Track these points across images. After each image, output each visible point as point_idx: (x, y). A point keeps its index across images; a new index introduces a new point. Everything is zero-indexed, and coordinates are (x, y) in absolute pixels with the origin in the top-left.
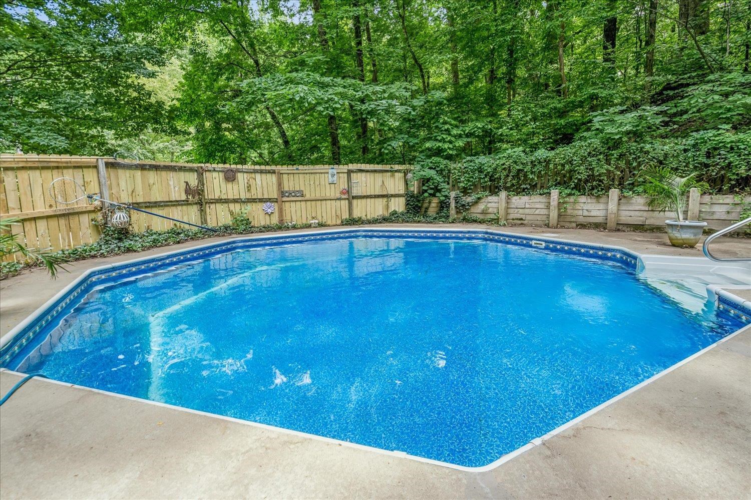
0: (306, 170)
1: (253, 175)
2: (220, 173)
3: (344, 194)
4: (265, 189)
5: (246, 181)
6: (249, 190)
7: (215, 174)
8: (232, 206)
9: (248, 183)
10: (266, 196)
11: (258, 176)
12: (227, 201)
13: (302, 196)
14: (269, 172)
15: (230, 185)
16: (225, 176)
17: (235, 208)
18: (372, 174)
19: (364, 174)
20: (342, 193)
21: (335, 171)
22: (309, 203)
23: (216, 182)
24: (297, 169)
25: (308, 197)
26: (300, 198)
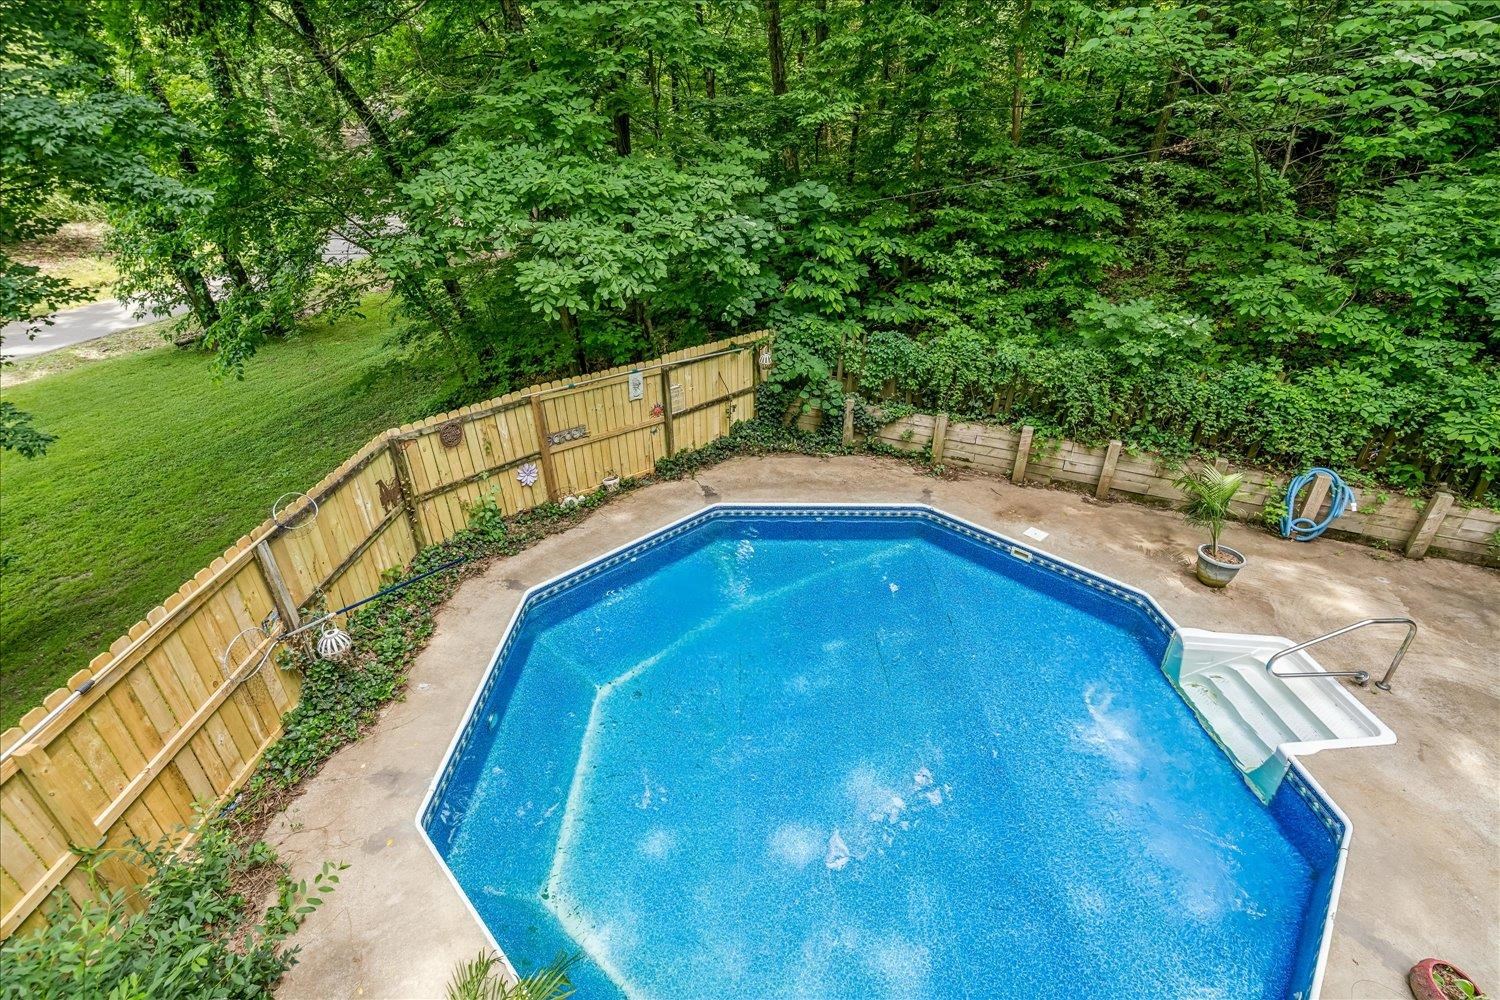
0: (587, 385)
1: (492, 421)
2: (433, 437)
3: (657, 414)
4: (517, 442)
5: (481, 436)
6: (488, 454)
7: (423, 442)
8: (463, 493)
9: (485, 440)
10: (520, 455)
11: (501, 418)
12: (453, 487)
13: (584, 436)
14: (519, 404)
15: (453, 454)
16: (442, 440)
17: (470, 495)
18: (701, 365)
19: (687, 369)
20: (654, 413)
21: (639, 376)
22: (596, 446)
23: (427, 456)
24: (572, 387)
25: (594, 434)
26: (582, 441)
